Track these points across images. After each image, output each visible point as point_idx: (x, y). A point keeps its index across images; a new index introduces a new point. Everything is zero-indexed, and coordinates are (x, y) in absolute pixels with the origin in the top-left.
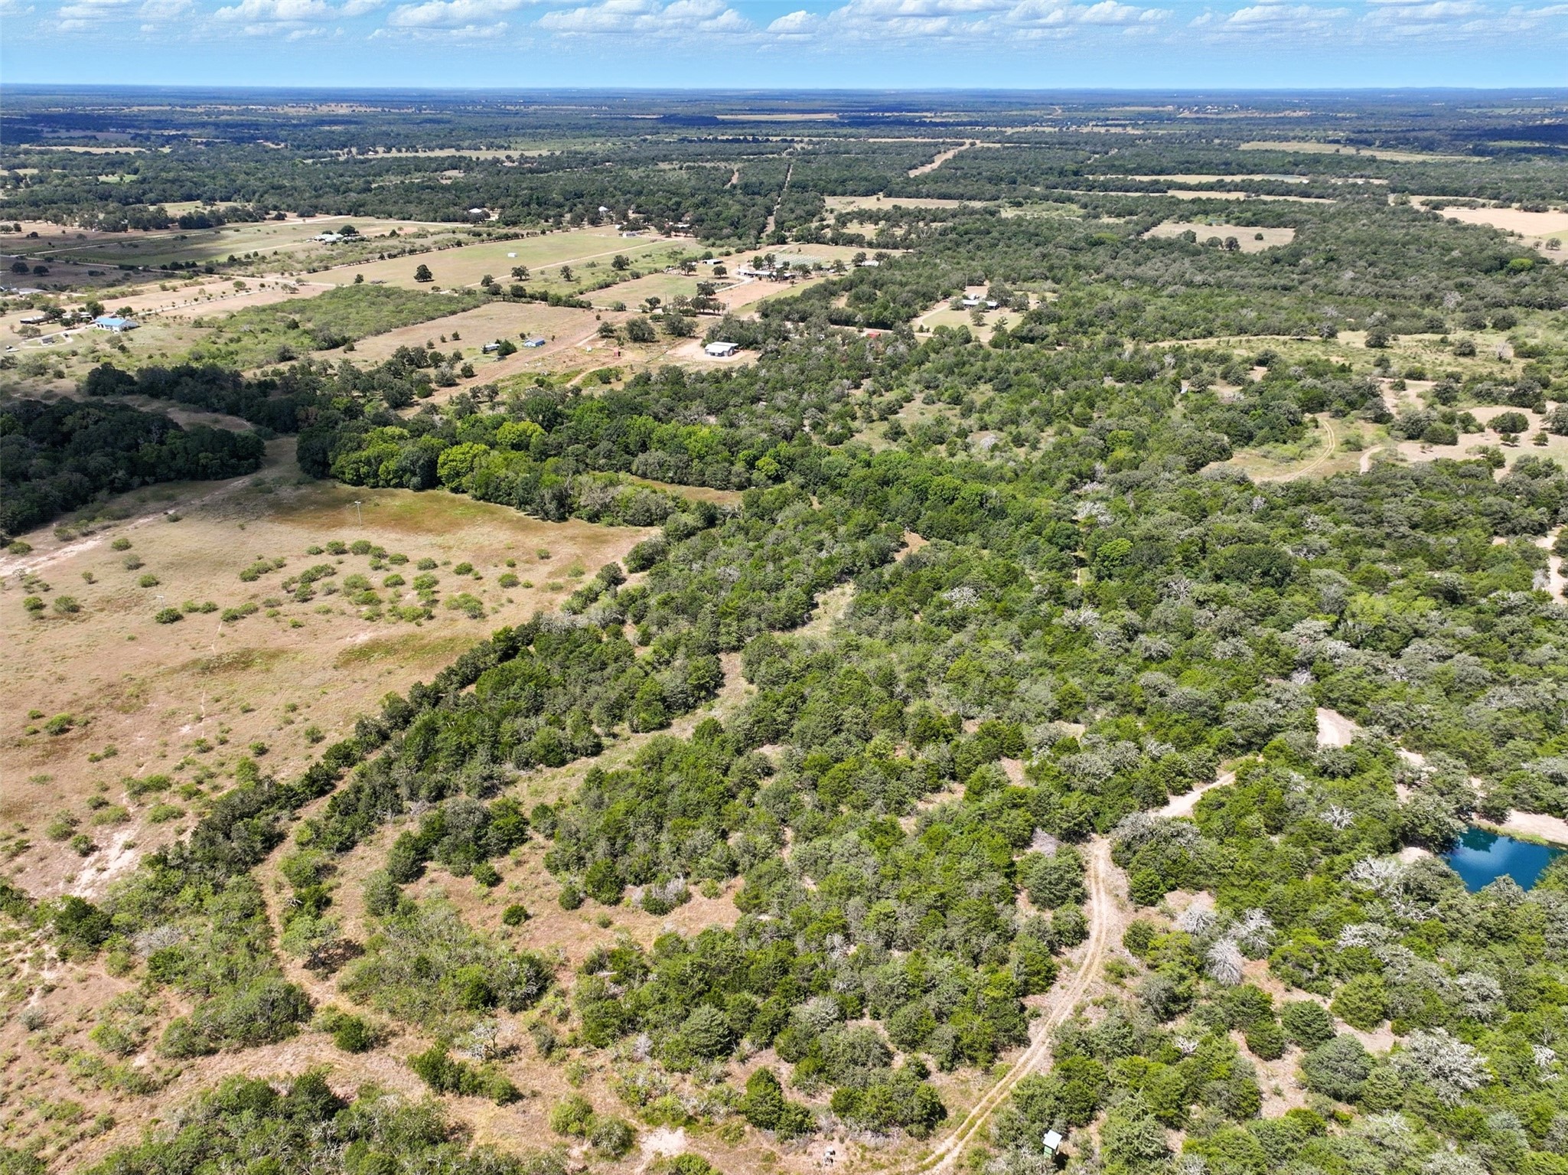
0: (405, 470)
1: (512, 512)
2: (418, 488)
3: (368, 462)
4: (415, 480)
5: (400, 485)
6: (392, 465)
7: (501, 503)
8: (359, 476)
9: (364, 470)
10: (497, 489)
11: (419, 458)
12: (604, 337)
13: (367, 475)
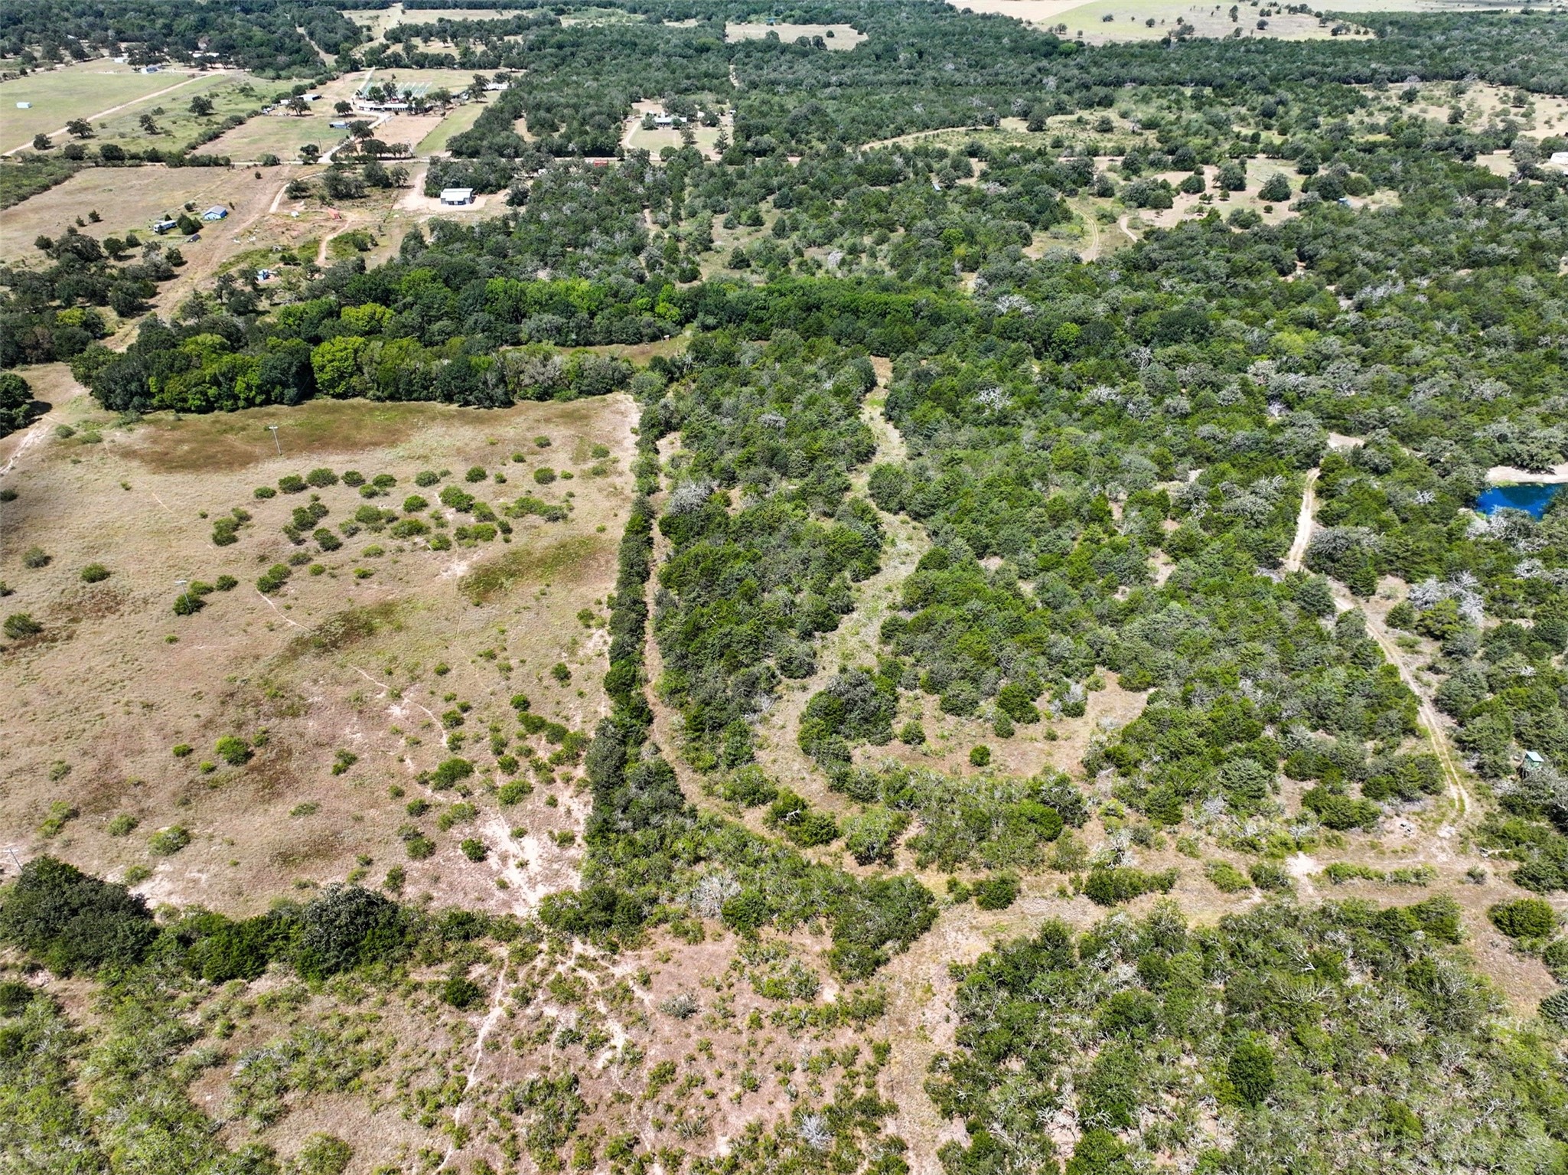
0: (273, 383)
1: (438, 406)
2: (296, 401)
3: (215, 381)
4: (291, 392)
5: (267, 402)
6: (254, 378)
7: (417, 399)
8: (207, 400)
9: (213, 391)
10: (410, 383)
11: (291, 364)
12: (295, 198)
13: (219, 397)
